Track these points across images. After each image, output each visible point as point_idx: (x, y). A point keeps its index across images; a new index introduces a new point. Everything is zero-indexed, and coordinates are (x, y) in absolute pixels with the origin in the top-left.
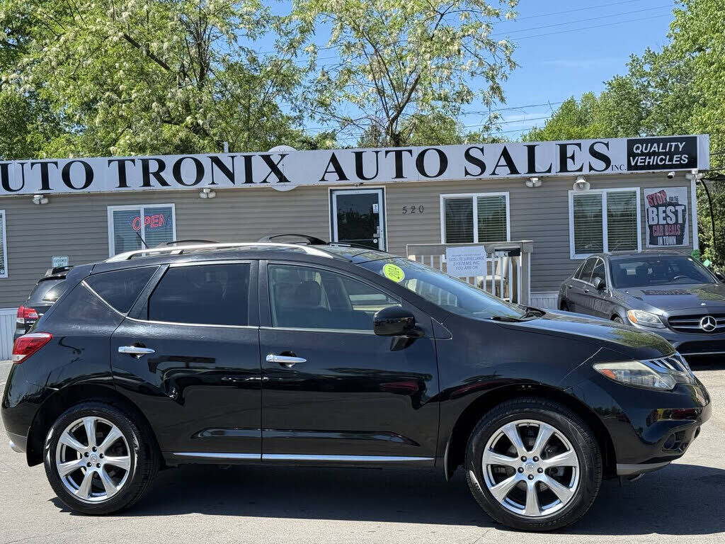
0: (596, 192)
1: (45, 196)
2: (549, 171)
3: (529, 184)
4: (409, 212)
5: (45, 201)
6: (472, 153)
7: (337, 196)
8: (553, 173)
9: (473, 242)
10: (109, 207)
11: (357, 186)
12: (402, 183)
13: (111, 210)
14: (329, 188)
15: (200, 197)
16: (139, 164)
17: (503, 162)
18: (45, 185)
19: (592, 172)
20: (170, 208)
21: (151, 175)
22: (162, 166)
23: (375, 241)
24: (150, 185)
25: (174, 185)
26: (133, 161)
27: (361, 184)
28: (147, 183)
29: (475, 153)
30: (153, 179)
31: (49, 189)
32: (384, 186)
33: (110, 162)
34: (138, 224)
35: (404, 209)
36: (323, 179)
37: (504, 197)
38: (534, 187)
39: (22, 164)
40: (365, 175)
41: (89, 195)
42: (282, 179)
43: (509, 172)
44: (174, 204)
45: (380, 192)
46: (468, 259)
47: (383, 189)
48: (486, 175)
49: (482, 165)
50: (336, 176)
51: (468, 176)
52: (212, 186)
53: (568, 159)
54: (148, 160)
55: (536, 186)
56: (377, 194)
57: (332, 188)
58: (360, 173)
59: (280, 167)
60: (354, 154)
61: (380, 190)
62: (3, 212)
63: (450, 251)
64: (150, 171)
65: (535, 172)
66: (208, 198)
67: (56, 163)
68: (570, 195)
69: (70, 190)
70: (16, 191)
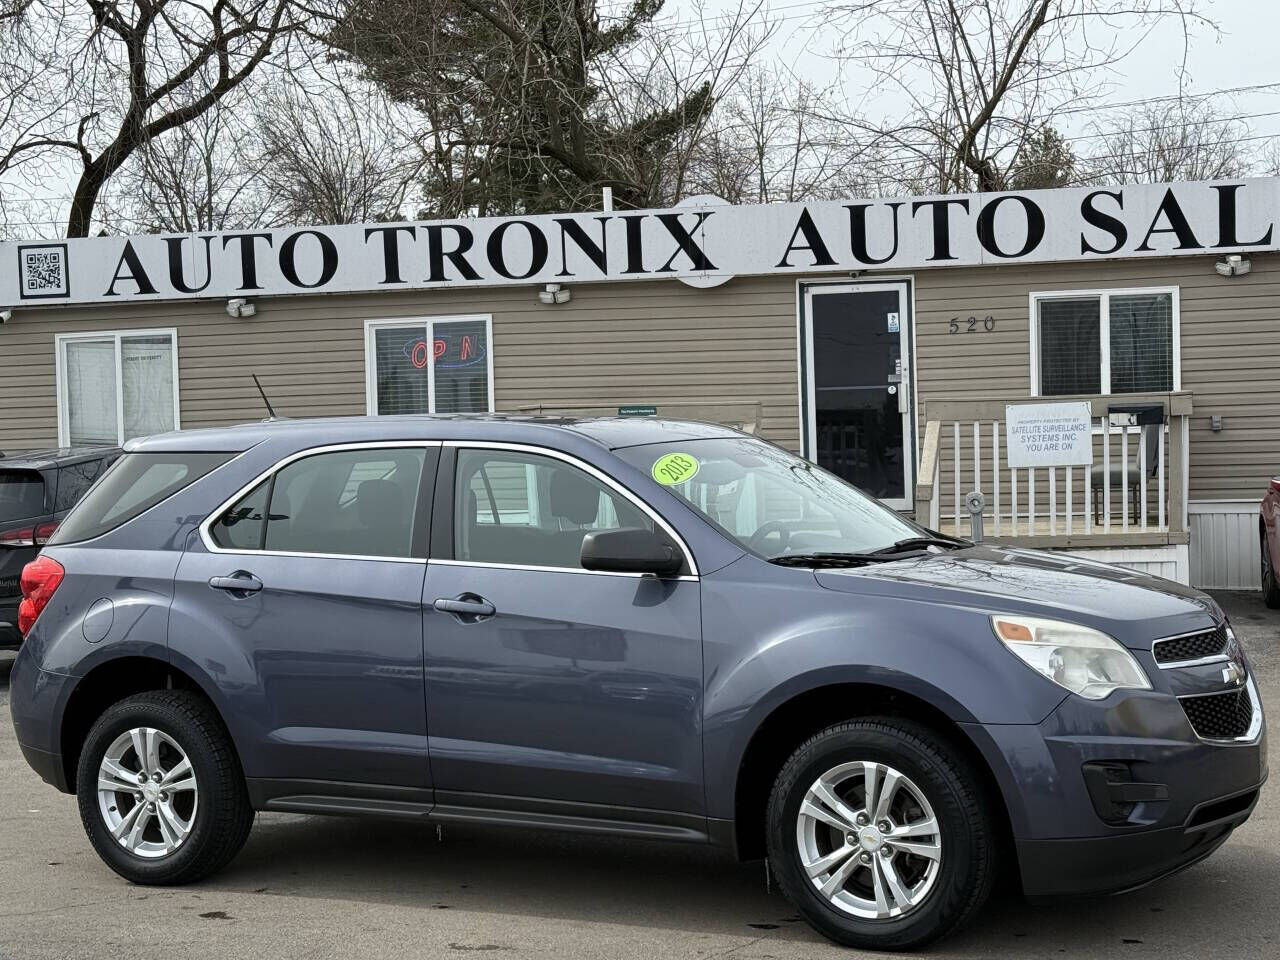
1: (249, 300)
2: (1267, 240)
3: (1224, 269)
4: (964, 327)
5: (248, 310)
6: (1097, 204)
7: (815, 298)
8: (1275, 245)
9: (1099, 392)
10: (367, 323)
11: (854, 276)
12: (948, 268)
13: (370, 328)
14: (797, 281)
15: (539, 300)
16: (423, 236)
17: (1164, 222)
18: (249, 280)
20: (483, 323)
21: (446, 259)
22: (466, 238)
23: (892, 390)
24: (442, 279)
25: (489, 277)
26: (412, 230)
27: (863, 272)
28: (437, 273)
29: (1102, 205)
30: (449, 268)
31: (254, 286)
32: (912, 277)
33: (368, 232)
34: (423, 353)
35: (953, 322)
36: (784, 263)
37: (1168, 298)
38: (1233, 274)
39: (207, 239)
40: (871, 253)
41: (330, 297)
42: (701, 262)
43: (1179, 244)
44: (490, 316)
45: (902, 288)
46: (1053, 428)
47: (909, 282)
48: (1128, 251)
49: (1119, 231)
50: (810, 256)
51: (1089, 255)
52: (565, 279)
54: (439, 228)
55: (1239, 272)
56: (897, 293)
57: (804, 281)
58: (859, 249)
59: (696, 238)
60: (848, 211)
61: (905, 284)
62: (173, 332)
63: (1013, 413)
64: (444, 251)
65: (1235, 244)
66: (555, 303)
67: (269, 237)
70: (196, 291)
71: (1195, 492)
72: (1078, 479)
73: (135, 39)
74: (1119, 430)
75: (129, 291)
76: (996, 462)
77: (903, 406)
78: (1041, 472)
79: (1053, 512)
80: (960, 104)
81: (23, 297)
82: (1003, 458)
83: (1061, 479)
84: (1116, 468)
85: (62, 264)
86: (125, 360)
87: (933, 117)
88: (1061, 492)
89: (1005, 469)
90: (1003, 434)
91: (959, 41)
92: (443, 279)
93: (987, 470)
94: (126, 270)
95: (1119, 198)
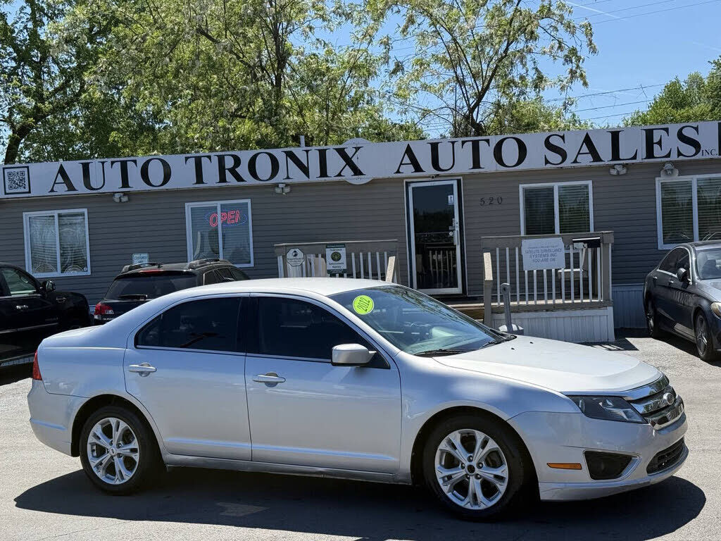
0: (685, 178)
1: (125, 194)
2: (635, 157)
3: (614, 172)
4: (487, 202)
5: (125, 199)
6: (552, 141)
7: (413, 188)
8: (639, 160)
9: (554, 233)
10: (186, 204)
11: (433, 177)
12: (480, 173)
13: (188, 206)
14: (405, 181)
15: (275, 192)
16: (215, 160)
17: (585, 149)
18: (125, 183)
19: (681, 158)
20: (246, 204)
21: (227, 171)
22: (237, 161)
23: (451, 234)
24: (225, 181)
25: (249, 180)
26: (209, 157)
27: (437, 176)
28: (223, 179)
29: (555, 141)
30: (229, 175)
31: (128, 187)
32: (461, 178)
33: (187, 158)
34: (215, 220)
35: (482, 200)
36: (398, 172)
37: (587, 187)
38: (618, 174)
39: (103, 163)
40: (441, 167)
41: (168, 191)
43: (592, 160)
44: (249, 200)
45: (455, 183)
46: (546, 251)
47: (459, 180)
48: (568, 163)
49: (563, 154)
50: (411, 168)
51: (549, 166)
52: (287, 181)
53: (655, 145)
54: (224, 156)
55: (621, 173)
56: (452, 185)
57: (408, 181)
58: (436, 164)
59: (354, 160)
60: (430, 145)
61: (456, 181)
62: (85, 211)
63: (525, 243)
64: (226, 167)
65: (619, 159)
66: (283, 193)
67: (135, 162)
68: (657, 183)
69: (148, 188)
70: (97, 189)
71: (616, 280)
75: (62, 190)
77: (456, 241)
78: (540, 272)
79: (546, 292)
81: (6, 194)
83: (549, 276)
85: (26, 176)
86: (60, 225)
90: (520, 254)
94: (60, 179)
95: (563, 137)
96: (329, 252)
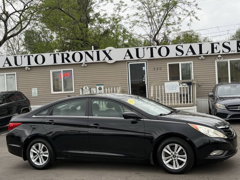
0: (225, 60)
1: (29, 67)
2: (207, 53)
3: (200, 58)
4: (156, 69)
5: (29, 69)
6: (178, 47)
7: (130, 64)
8: (209, 54)
9: (180, 80)
10: (51, 71)
12: (153, 59)
15: (81, 66)
16: (60, 55)
17: (190, 50)
18: (29, 63)
19: (224, 53)
21: (65, 59)
22: (68, 55)
23: (144, 80)
25: (72, 62)
27: (138, 60)
28: (63, 61)
29: (180, 48)
31: (30, 65)
33: (51, 55)
35: (154, 68)
36: (125, 59)
37: (191, 63)
39: (21, 56)
40: (140, 57)
41: (44, 66)
43: (192, 54)
44: (73, 69)
45: (145, 63)
46: (173, 86)
47: (146, 61)
48: (184, 55)
49: (182, 52)
50: (129, 57)
51: (177, 56)
52: (86, 62)
53: (214, 49)
54: (63, 53)
55: (203, 59)
57: (128, 62)
58: (138, 56)
59: (109, 54)
60: (136, 49)
61: (146, 62)
62: (15, 73)
63: (166, 84)
64: (64, 58)
65: (202, 54)
66: (84, 66)
67: (32, 56)
68: (215, 62)
69: (37, 65)
70: (19, 65)
71: (198, 97)
72: (177, 95)
73: (5, 22)
74: (184, 86)
75: (7, 66)
76: (163, 93)
77: (146, 83)
78: (171, 94)
79: (173, 101)
80: (153, 31)
82: (164, 92)
83: (174, 95)
84: (184, 93)
86: (6, 78)
87: (148, 33)
88: (174, 97)
89: (165, 94)
90: (164, 88)
91: (153, 20)
92: (64, 63)
93: (161, 94)
94: (6, 62)
95: (182, 46)
96: (98, 87)
